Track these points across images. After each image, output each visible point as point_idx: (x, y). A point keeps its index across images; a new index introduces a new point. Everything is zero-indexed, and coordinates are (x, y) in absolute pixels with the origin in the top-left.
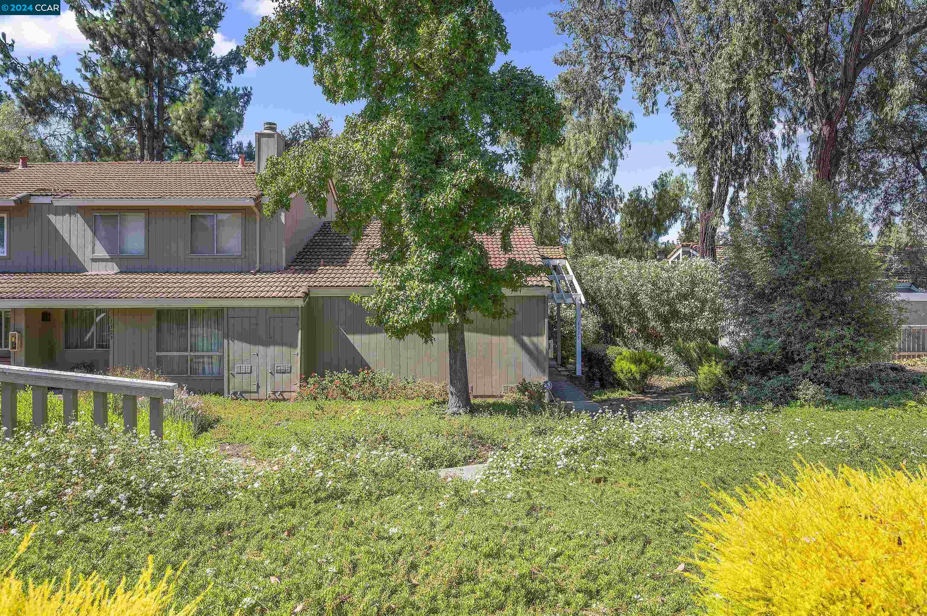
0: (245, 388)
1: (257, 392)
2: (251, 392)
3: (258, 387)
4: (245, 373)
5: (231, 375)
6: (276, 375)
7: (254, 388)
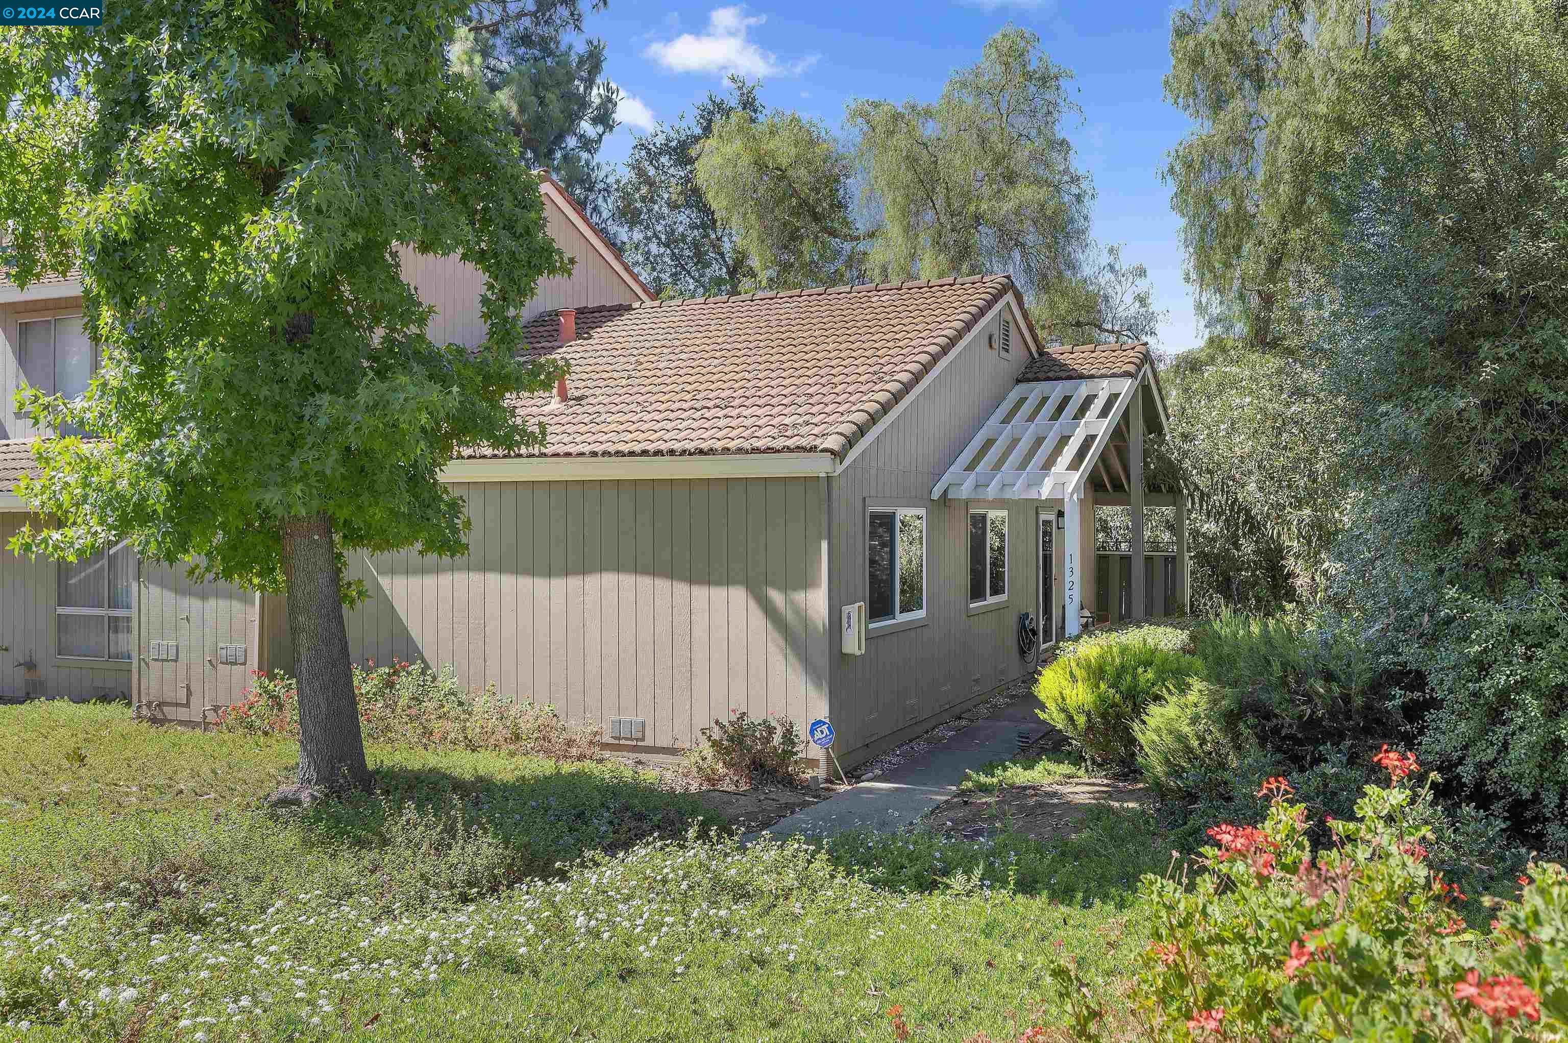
0: (169, 696)
1: (187, 705)
2: (177, 705)
3: (189, 693)
4: (167, 660)
5: (142, 664)
6: (220, 666)
7: (182, 696)
